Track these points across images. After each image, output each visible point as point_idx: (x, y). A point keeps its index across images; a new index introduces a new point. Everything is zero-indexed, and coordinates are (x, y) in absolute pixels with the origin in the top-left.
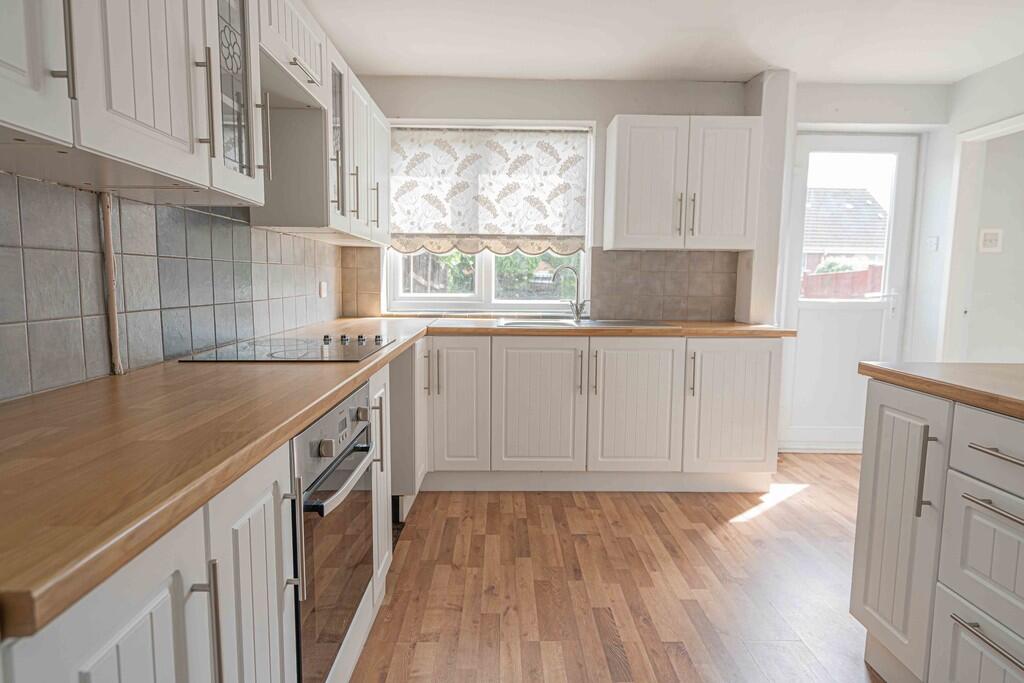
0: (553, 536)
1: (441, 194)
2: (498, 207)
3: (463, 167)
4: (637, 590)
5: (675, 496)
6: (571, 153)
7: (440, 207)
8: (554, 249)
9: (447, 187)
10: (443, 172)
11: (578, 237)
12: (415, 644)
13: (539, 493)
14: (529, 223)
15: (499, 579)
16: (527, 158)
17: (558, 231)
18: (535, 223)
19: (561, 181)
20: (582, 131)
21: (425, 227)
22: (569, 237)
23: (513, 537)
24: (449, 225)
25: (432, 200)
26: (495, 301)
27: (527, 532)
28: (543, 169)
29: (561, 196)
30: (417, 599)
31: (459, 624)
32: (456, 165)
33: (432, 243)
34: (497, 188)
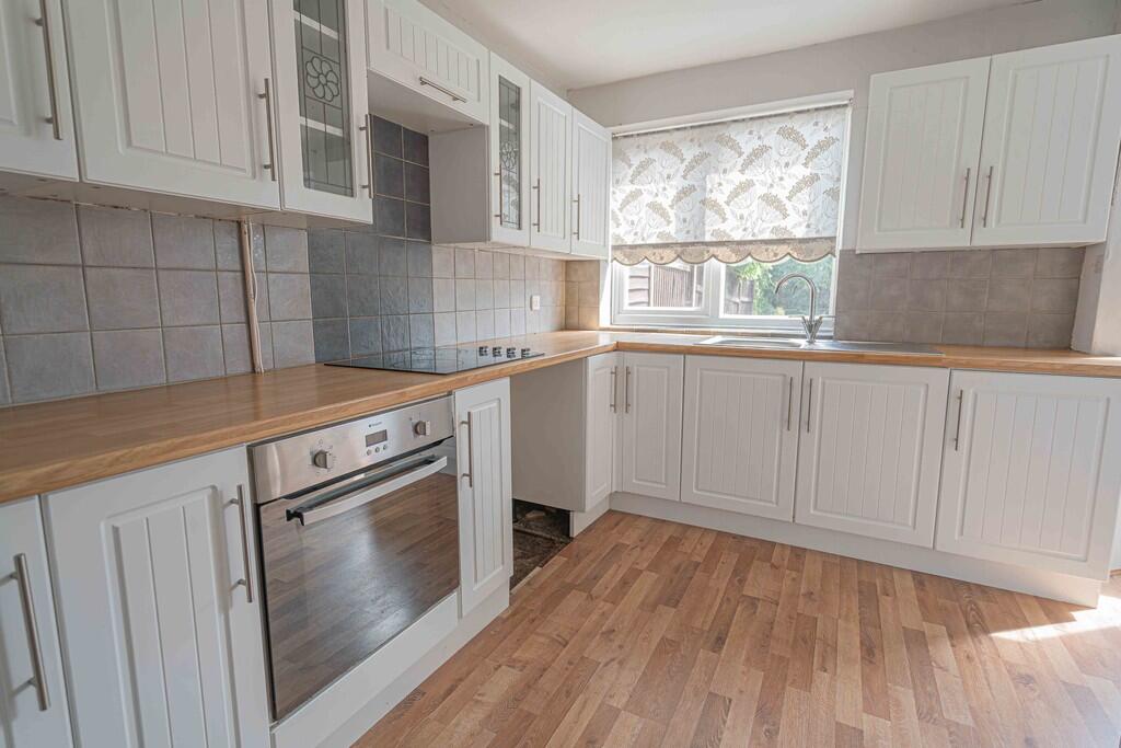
0: (718, 590)
1: (665, 202)
2: (727, 210)
3: (690, 168)
4: (783, 688)
5: (920, 579)
6: (822, 136)
7: (664, 215)
8: (795, 255)
9: (672, 193)
10: (669, 177)
11: (826, 238)
12: (500, 666)
13: (735, 537)
14: (765, 225)
15: (626, 624)
16: (764, 149)
17: (800, 233)
18: (771, 226)
19: (807, 172)
20: (838, 106)
21: (649, 237)
22: (814, 239)
23: (671, 581)
24: (673, 233)
25: (655, 207)
26: (722, 315)
27: (691, 578)
28: (783, 161)
29: (806, 191)
30: (533, 620)
31: (553, 661)
32: (683, 167)
33: (654, 254)
34: (728, 189)
